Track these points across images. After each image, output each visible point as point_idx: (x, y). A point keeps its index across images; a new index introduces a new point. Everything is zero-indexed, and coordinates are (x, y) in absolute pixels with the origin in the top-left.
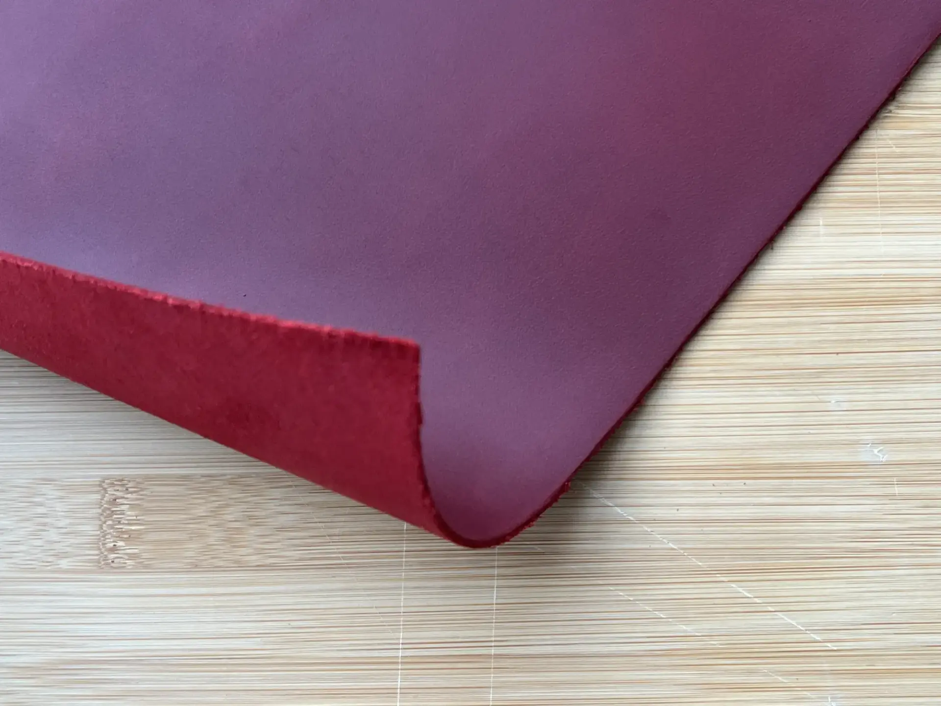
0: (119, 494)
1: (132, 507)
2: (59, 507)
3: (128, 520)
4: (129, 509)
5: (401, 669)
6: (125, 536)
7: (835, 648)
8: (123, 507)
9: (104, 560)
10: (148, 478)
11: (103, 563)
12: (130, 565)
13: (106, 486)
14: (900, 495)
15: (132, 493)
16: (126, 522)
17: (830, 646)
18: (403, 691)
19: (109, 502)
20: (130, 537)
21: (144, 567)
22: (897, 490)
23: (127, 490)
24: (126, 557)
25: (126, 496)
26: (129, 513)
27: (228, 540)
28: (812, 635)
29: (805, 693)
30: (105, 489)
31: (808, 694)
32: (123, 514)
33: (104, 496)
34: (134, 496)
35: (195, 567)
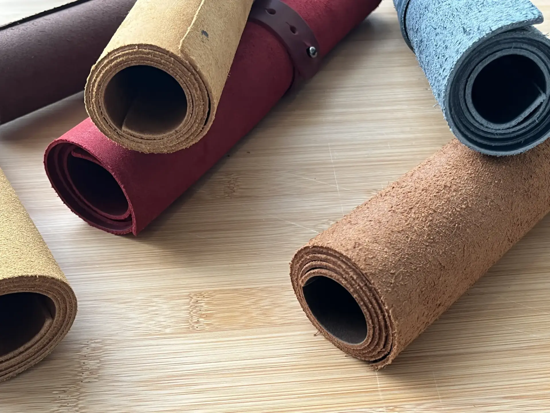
0: (199, 299)
1: (207, 304)
2: (165, 306)
4: (205, 305)
6: (204, 316)
8: (202, 304)
9: (192, 327)
10: (215, 291)
11: (191, 329)
12: (207, 329)
13: (192, 296)
15: (207, 298)
16: (204, 310)
19: (193, 303)
20: (207, 316)
23: (204, 297)
24: (205, 325)
25: (203, 299)
26: (206, 306)
27: (263, 314)
30: (192, 298)
32: (202, 307)
33: (191, 300)
34: (208, 299)
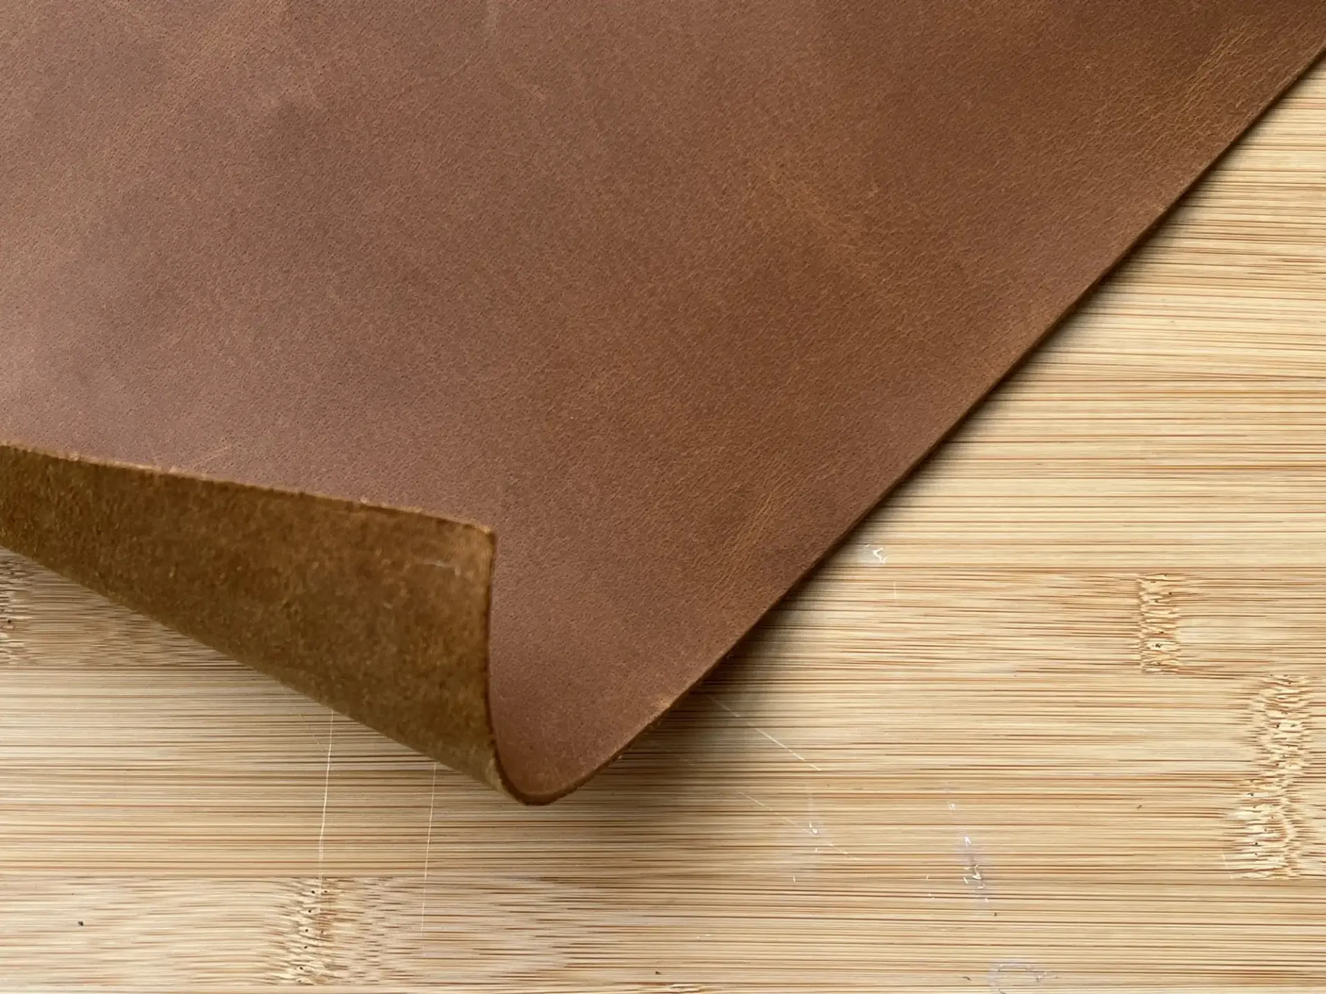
1: (18, 593)
3: (12, 609)
4: (15, 596)
5: (329, 785)
7: (820, 770)
8: (8, 594)
12: (14, 661)
14: (899, 601)
16: (11, 611)
17: (815, 767)
18: (329, 810)
20: (14, 629)
21: (32, 663)
22: (895, 596)
23: (12, 574)
24: (10, 652)
25: (11, 581)
26: (15, 600)
27: (129, 634)
28: (795, 754)
29: (784, 818)
31: (788, 819)
34: (20, 581)
35: (89, 665)
